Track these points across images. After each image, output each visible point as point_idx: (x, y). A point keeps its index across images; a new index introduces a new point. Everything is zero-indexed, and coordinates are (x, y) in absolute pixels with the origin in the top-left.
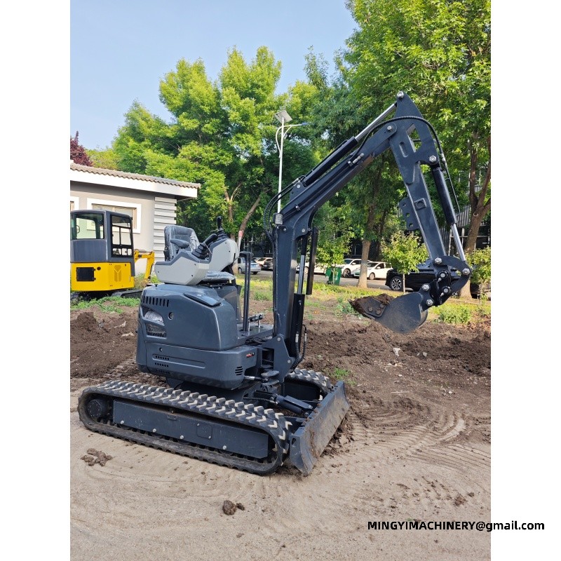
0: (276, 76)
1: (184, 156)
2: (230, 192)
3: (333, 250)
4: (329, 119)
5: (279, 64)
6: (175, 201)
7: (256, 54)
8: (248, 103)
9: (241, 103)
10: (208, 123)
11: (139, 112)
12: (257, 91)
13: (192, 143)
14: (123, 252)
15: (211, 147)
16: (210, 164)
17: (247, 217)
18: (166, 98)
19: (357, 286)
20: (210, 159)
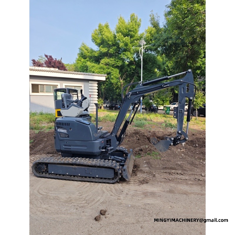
0: (139, 25)
1: (102, 64)
2: (121, 77)
4: (161, 41)
5: (140, 20)
6: (97, 82)
7: (130, 17)
8: (127, 39)
9: (124, 39)
10: (112, 49)
11: (84, 47)
12: (130, 33)
13: (105, 58)
15: (113, 59)
16: (113, 66)
17: (129, 87)
18: (94, 40)
20: (113, 64)
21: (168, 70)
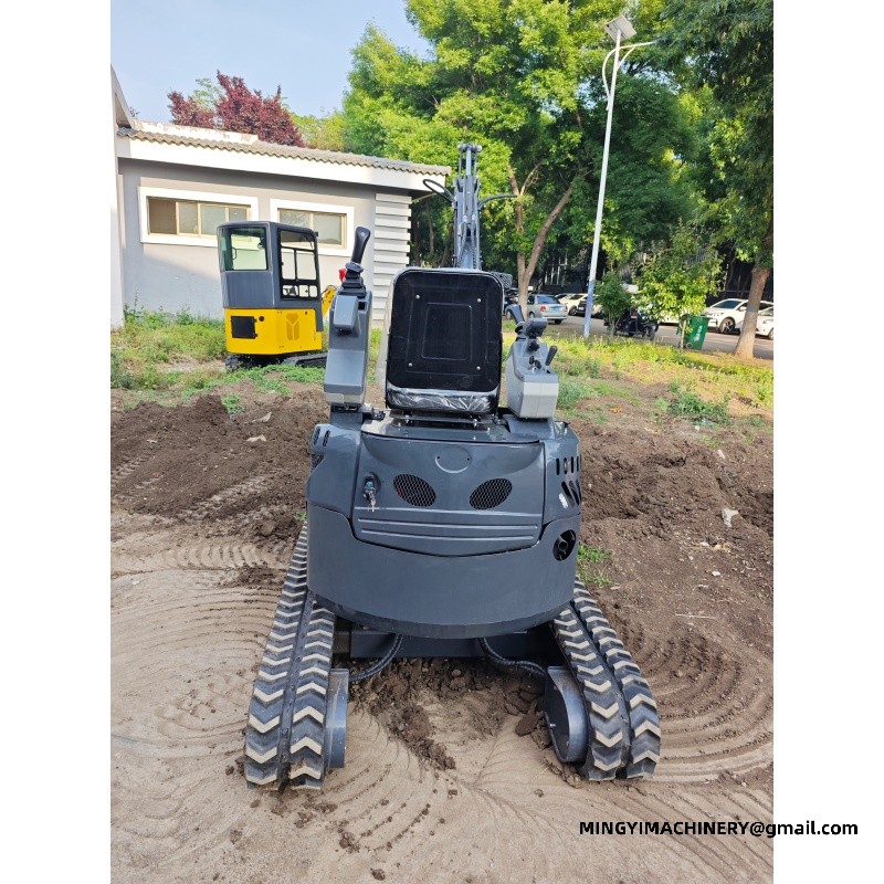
1: (444, 118)
2: (520, 178)
3: (683, 288)
6: (409, 200)
8: (557, 12)
9: (544, 11)
10: (487, 54)
11: (376, 43)
13: (459, 93)
14: (302, 291)
15: (489, 99)
16: (487, 130)
17: (548, 223)
18: (416, 13)
19: (733, 352)
20: (487, 120)
21: (721, 158)
